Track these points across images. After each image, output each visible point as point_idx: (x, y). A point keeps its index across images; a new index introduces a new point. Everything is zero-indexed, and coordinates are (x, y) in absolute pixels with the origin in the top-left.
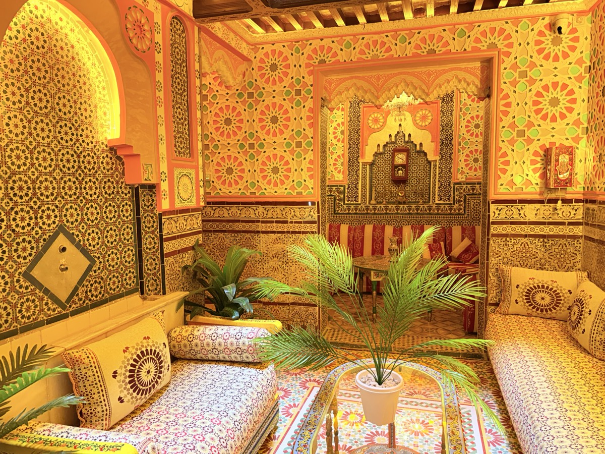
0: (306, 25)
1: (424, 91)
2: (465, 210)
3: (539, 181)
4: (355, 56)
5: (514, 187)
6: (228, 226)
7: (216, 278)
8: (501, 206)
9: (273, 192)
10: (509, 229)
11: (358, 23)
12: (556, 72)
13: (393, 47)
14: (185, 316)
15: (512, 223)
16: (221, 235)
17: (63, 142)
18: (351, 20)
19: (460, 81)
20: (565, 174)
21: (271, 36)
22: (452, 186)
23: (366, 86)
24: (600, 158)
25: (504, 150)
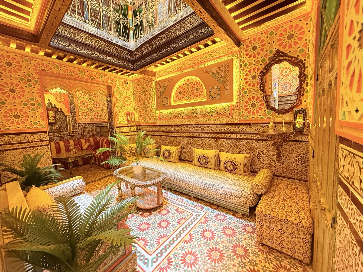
0: (34, 51)
2: (84, 133)
3: (126, 121)
4: (62, 72)
5: (121, 123)
8: (118, 128)
9: (16, 128)
12: (127, 93)
13: (78, 74)
15: (121, 133)
18: (60, 58)
19: (100, 91)
20: (133, 119)
21: (7, 48)
22: (77, 125)
24: (141, 116)
25: (117, 112)
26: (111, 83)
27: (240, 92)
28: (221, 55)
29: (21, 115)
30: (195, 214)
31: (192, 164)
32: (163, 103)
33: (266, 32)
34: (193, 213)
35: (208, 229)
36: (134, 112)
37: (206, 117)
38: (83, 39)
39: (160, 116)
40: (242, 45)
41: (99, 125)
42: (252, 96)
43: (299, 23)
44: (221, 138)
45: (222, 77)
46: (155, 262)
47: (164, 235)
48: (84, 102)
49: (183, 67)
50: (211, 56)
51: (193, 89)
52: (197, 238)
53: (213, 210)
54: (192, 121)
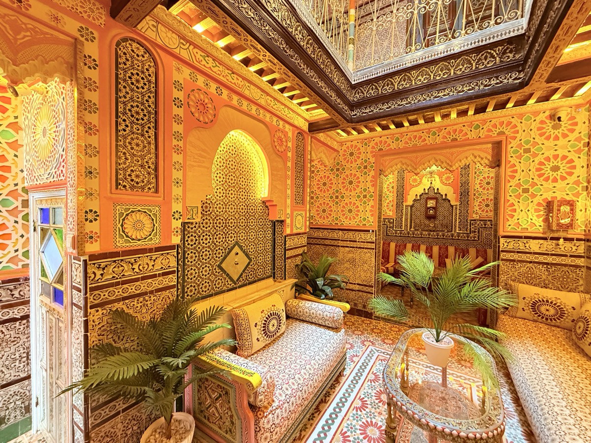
0: (372, 130)
1: (448, 164)
2: (478, 238)
3: (542, 224)
4: (402, 145)
5: (520, 227)
6: (321, 242)
7: (312, 274)
8: (509, 240)
9: (348, 223)
10: (516, 256)
11: (404, 126)
12: (556, 148)
13: (427, 138)
14: (296, 293)
15: (518, 252)
16: (318, 246)
17: (241, 200)
18: (399, 125)
19: (475, 157)
20: (566, 220)
21: (351, 138)
22: (469, 221)
23: (408, 162)
25: (511, 201)
26: (501, 133)
29: (354, 209)
38: (396, 86)
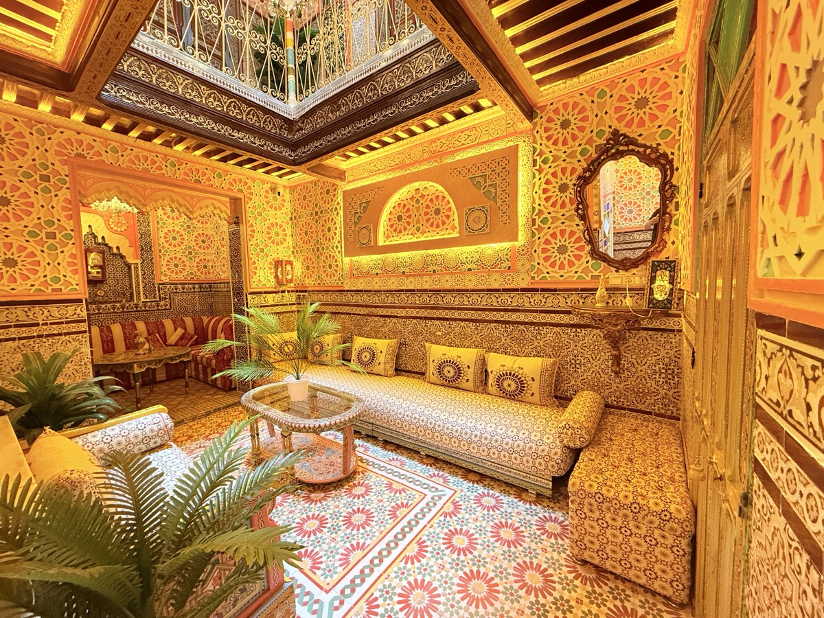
1: (188, 209)
2: (170, 306)
3: (274, 280)
4: (124, 162)
5: (261, 283)
8: (254, 296)
9: (8, 289)
12: (276, 216)
13: (163, 167)
15: (261, 307)
18: (122, 130)
19: (215, 208)
20: (290, 276)
22: (156, 286)
24: (308, 268)
25: (253, 259)
26: (240, 191)
27: (534, 221)
28: (491, 138)
29: (21, 258)
30: (430, 495)
31: (424, 380)
32: (361, 240)
33: (590, 92)
34: (426, 491)
35: (461, 530)
36: (292, 259)
37: (458, 273)
38: (180, 89)
39: (351, 269)
40: (539, 117)
41: (208, 287)
42: (559, 229)
43: (659, 74)
44: (490, 322)
45: (494, 186)
46: (336, 609)
47: (358, 544)
48: (175, 235)
49: (408, 162)
50: (470, 138)
51: (428, 210)
52: (434, 549)
53: (471, 484)
54: (426, 283)
